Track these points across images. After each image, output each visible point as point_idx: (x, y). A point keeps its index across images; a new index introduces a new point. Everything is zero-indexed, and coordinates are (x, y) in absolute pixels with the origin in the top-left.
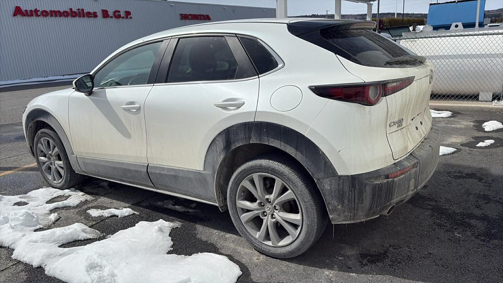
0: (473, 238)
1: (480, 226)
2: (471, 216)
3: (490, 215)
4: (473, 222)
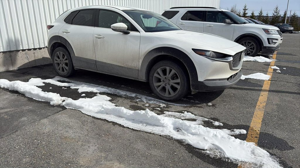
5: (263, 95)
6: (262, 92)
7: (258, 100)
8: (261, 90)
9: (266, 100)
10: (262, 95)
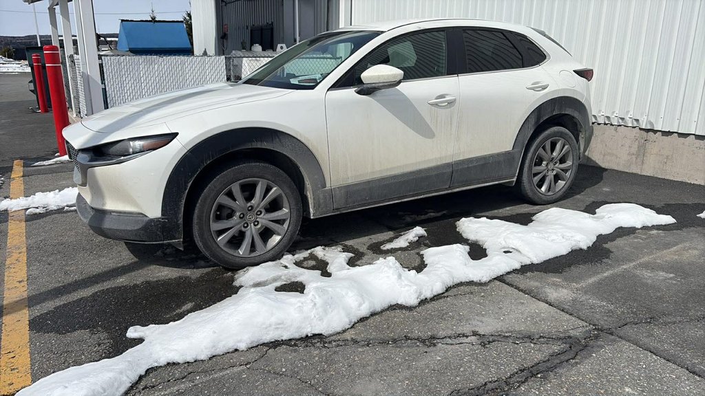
5: (18, 285)
6: (25, 295)
7: (29, 264)
8: (31, 301)
9: (6, 274)
10: (22, 284)
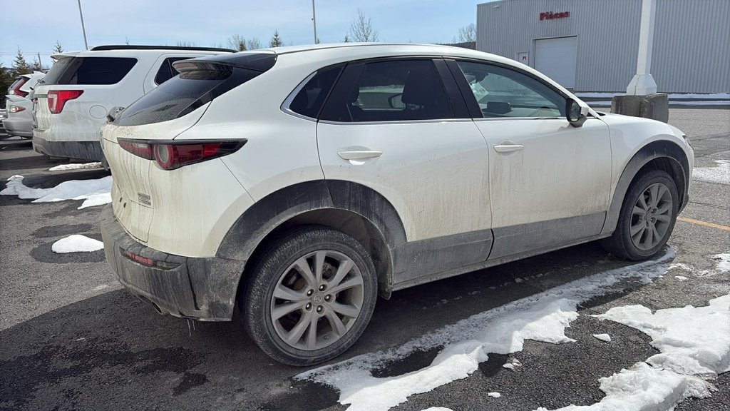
0: (62, 345)
1: (58, 363)
2: (75, 371)
3: (48, 384)
4: (69, 364)
